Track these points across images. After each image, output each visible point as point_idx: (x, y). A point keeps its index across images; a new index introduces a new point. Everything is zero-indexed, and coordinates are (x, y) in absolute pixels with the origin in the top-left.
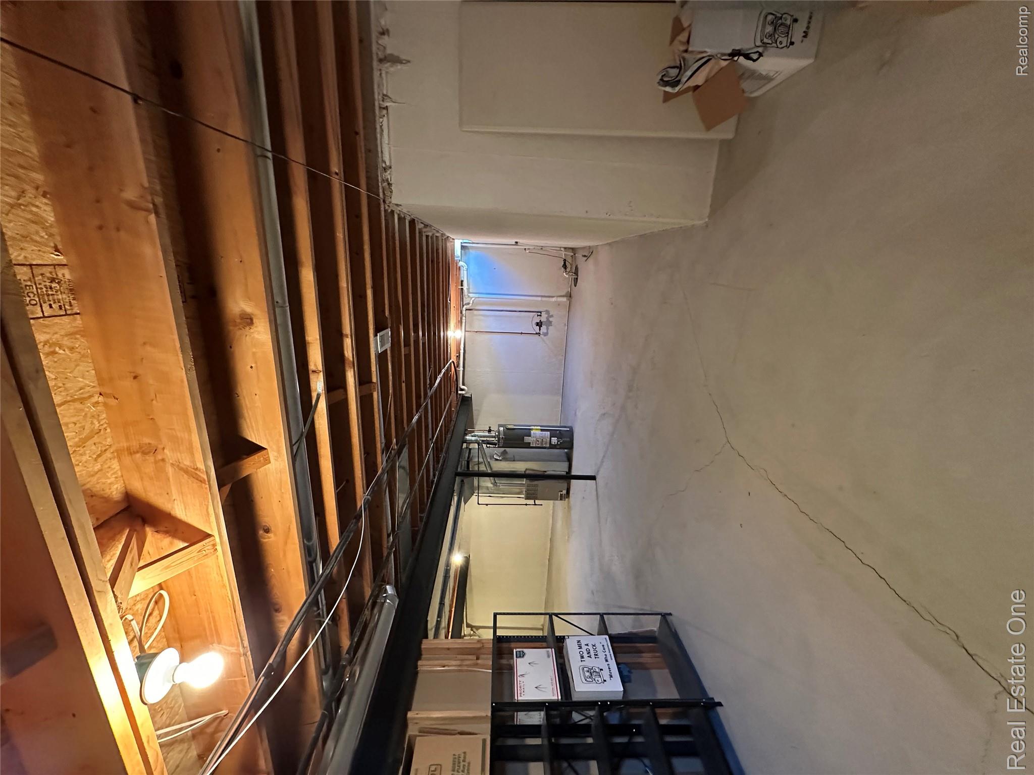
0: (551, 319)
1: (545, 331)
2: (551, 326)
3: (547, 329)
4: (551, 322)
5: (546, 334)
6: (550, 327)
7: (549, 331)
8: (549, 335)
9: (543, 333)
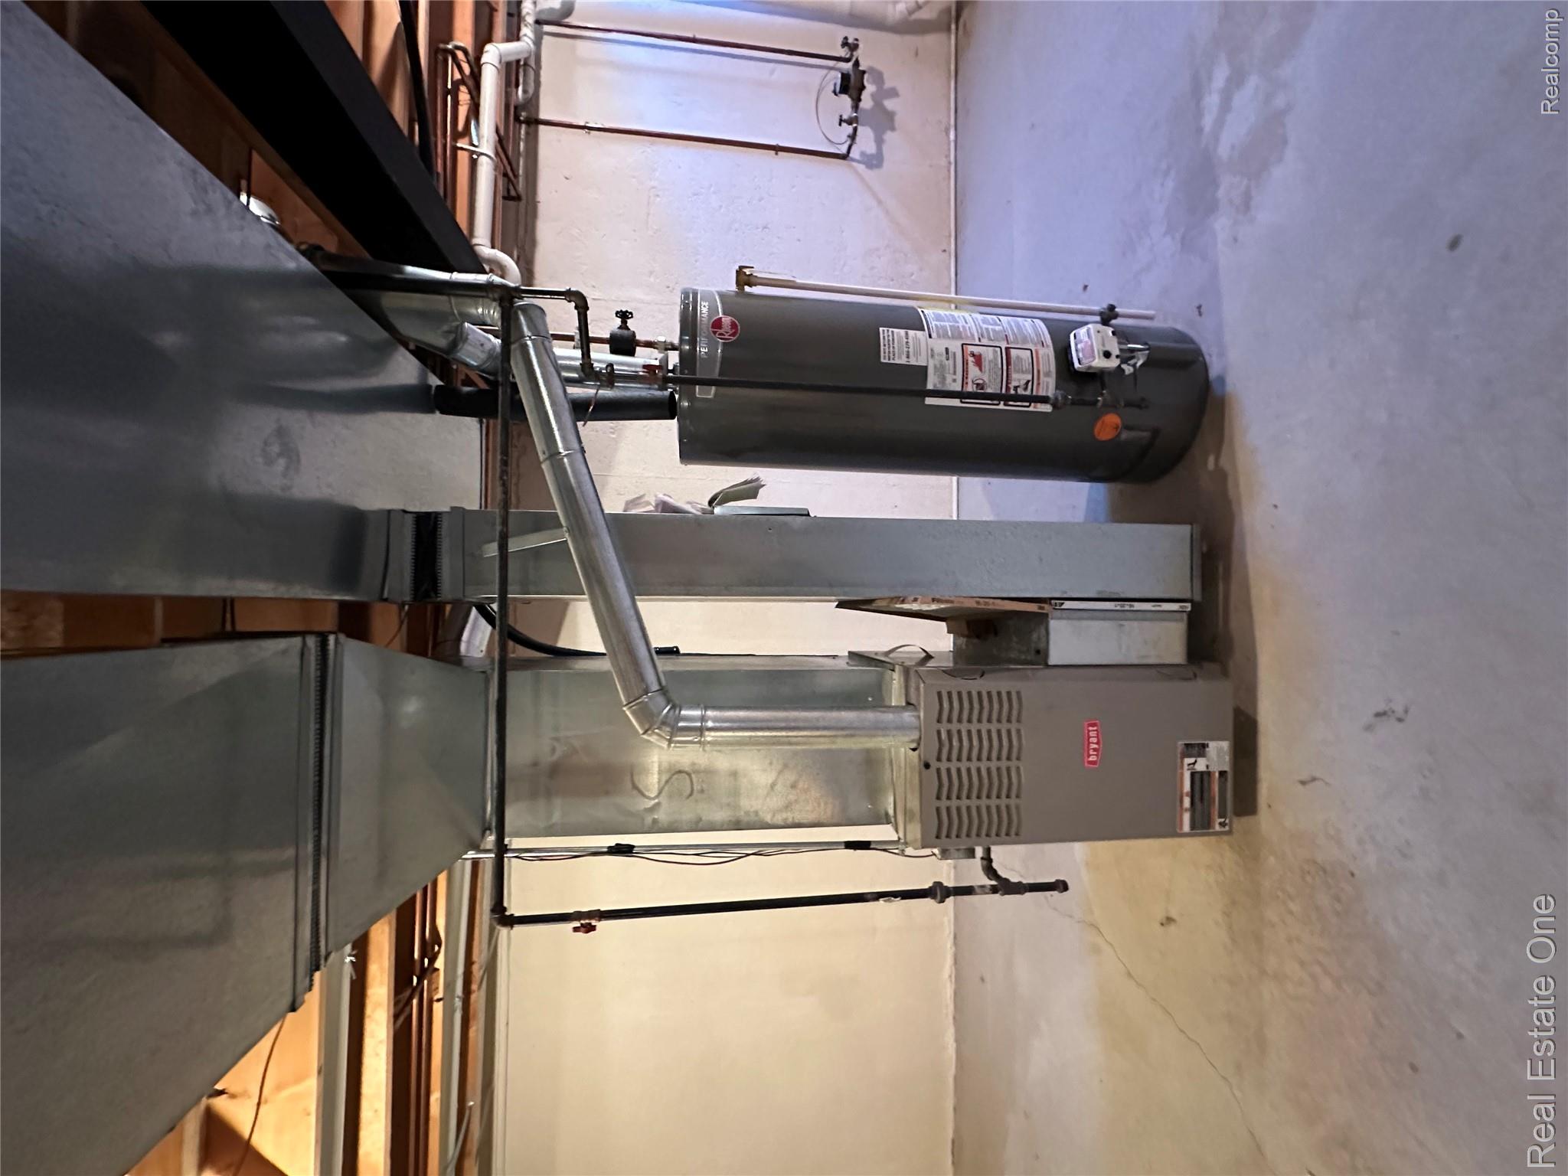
0: (889, 104)
1: (871, 149)
2: (893, 129)
3: (879, 142)
4: (890, 116)
5: (874, 161)
6: (889, 136)
7: (885, 148)
8: (885, 164)
9: (863, 154)
